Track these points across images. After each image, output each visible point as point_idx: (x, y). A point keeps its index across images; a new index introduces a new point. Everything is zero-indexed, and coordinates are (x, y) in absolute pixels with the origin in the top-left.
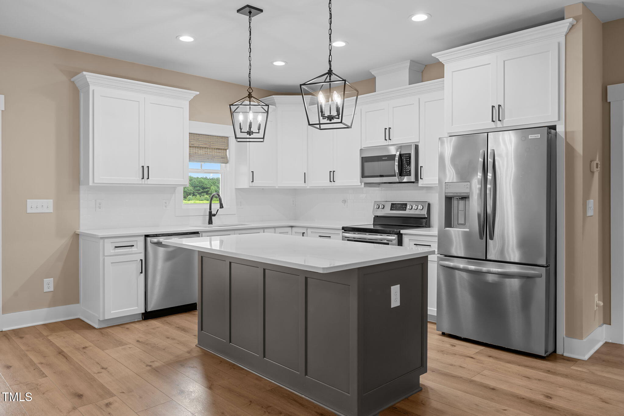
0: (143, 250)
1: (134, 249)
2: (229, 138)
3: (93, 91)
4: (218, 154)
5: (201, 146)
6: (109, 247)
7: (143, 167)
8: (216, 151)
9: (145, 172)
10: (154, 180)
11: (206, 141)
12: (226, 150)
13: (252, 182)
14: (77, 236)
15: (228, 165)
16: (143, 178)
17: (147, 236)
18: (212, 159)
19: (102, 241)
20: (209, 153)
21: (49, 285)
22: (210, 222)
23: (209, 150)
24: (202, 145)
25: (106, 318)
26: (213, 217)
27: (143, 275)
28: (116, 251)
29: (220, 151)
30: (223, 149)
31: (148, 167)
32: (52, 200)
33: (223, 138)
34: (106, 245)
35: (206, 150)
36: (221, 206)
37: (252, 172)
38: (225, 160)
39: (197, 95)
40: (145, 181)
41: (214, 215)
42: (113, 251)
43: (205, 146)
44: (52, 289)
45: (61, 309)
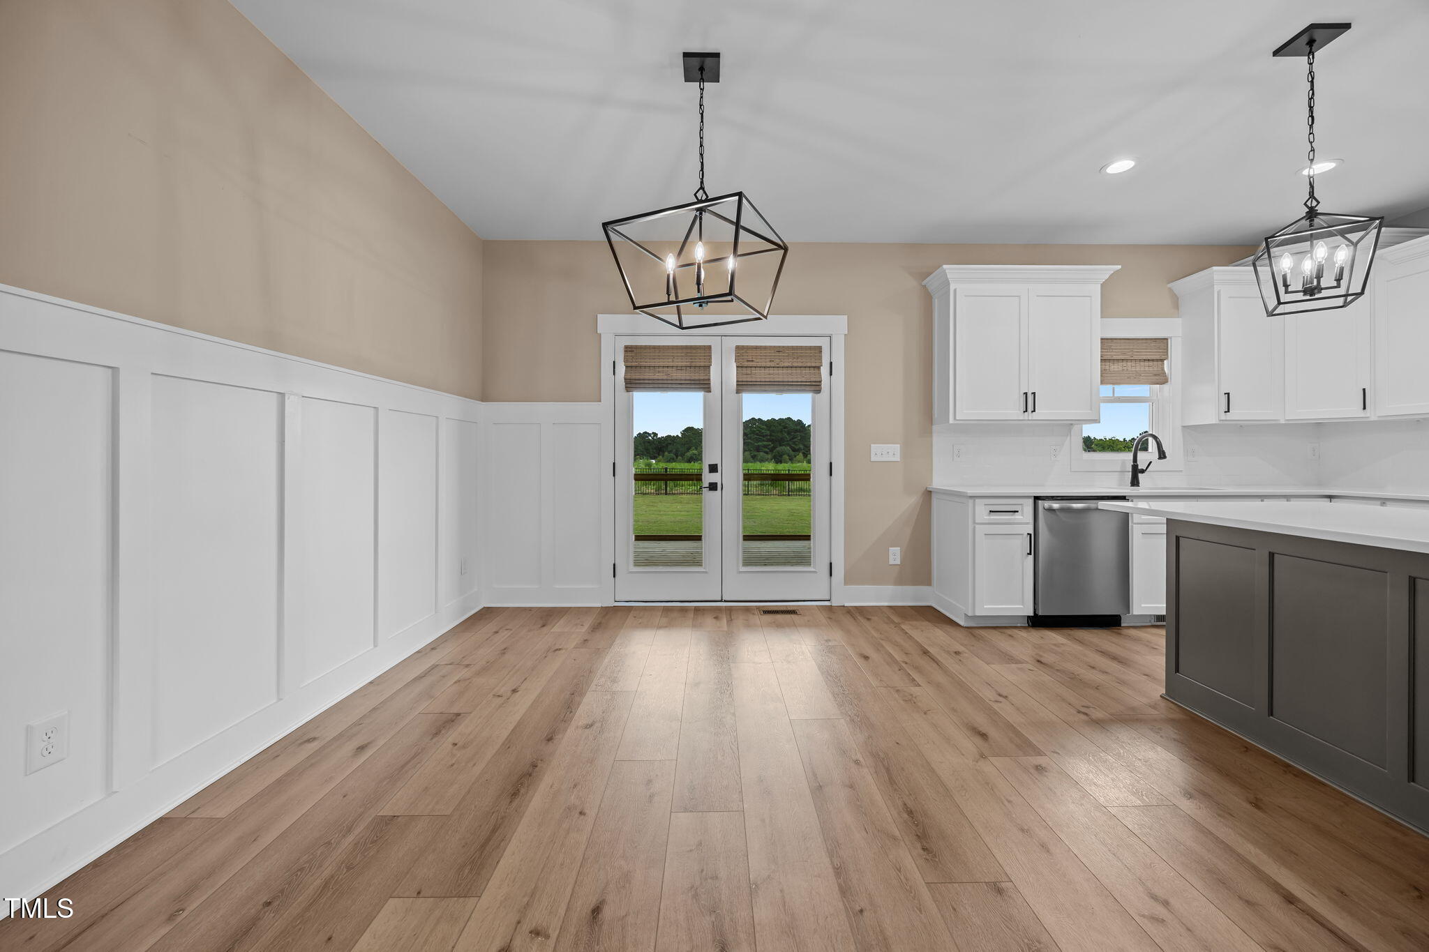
0: (1031, 520)
1: (1017, 517)
2: (1169, 341)
3: (955, 290)
4: (1147, 369)
5: (1115, 357)
6: (981, 511)
7: (1026, 394)
8: (1142, 363)
9: (1029, 401)
10: (1042, 413)
11: (1125, 349)
12: (1162, 360)
13: (1225, 412)
14: (928, 494)
15: (1166, 387)
16: (1026, 411)
17: (1037, 498)
18: (1135, 379)
19: (971, 501)
20: (1129, 369)
21: (895, 555)
22: (1135, 482)
23: (1129, 364)
24: (1118, 355)
25: (977, 614)
26: (1140, 475)
27: (1031, 557)
28: (992, 517)
29: (1151, 363)
30: (1157, 360)
31: (1034, 394)
32: (899, 445)
33: (1158, 341)
34: (977, 508)
35: (1124, 364)
36: (1162, 455)
37: (1225, 394)
38: (1162, 379)
39: (1117, 272)
40: (1029, 416)
41: (1143, 471)
42: (988, 517)
43: (1122, 357)
44: (898, 562)
45: (910, 589)
